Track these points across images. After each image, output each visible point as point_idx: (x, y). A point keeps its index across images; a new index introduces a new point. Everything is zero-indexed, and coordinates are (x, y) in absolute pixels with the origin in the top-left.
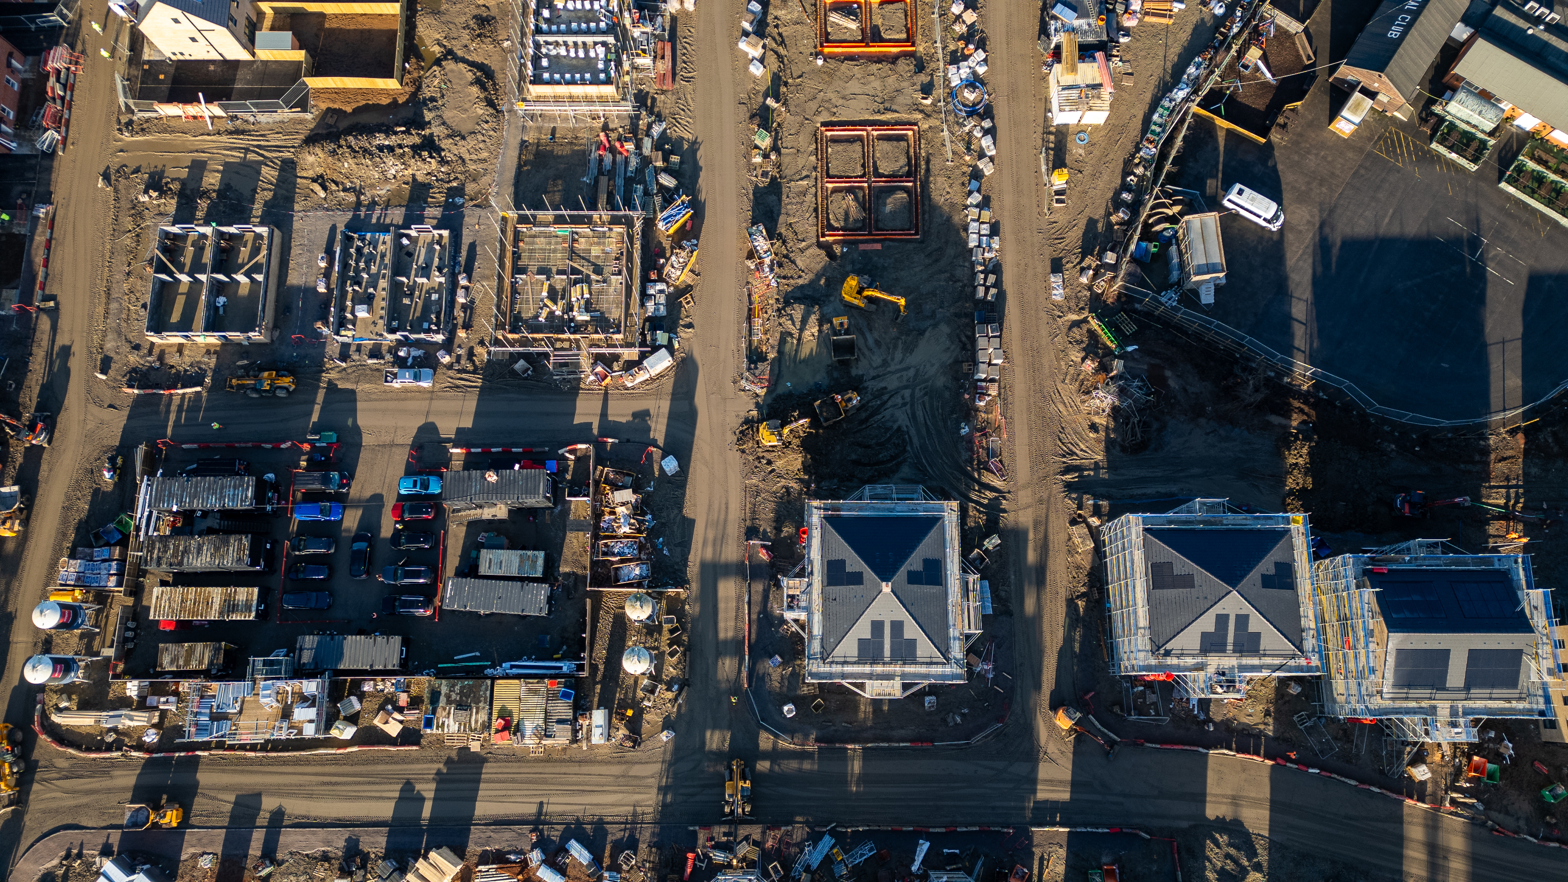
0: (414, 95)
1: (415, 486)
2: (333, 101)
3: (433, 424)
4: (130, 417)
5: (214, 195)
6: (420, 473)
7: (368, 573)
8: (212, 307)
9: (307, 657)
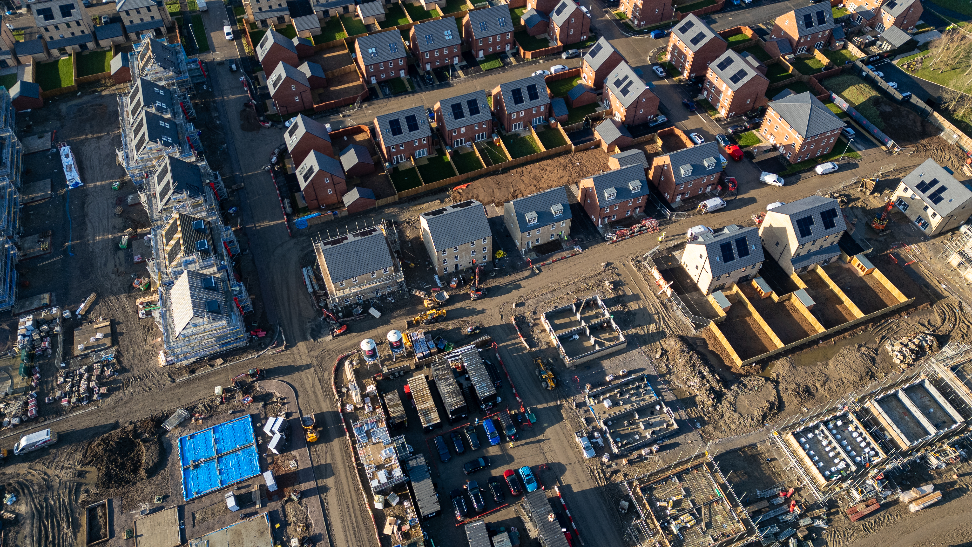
0: (741, 375)
1: (527, 476)
2: (709, 339)
3: (566, 469)
4: (500, 326)
5: (627, 310)
6: (535, 475)
7: (469, 473)
8: (571, 334)
9: (412, 463)
